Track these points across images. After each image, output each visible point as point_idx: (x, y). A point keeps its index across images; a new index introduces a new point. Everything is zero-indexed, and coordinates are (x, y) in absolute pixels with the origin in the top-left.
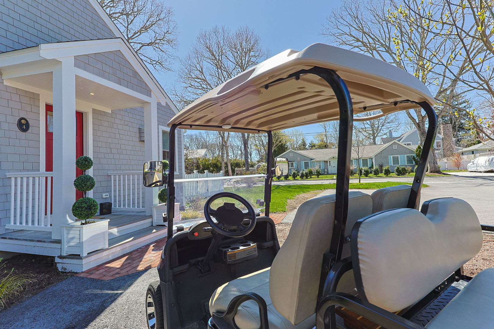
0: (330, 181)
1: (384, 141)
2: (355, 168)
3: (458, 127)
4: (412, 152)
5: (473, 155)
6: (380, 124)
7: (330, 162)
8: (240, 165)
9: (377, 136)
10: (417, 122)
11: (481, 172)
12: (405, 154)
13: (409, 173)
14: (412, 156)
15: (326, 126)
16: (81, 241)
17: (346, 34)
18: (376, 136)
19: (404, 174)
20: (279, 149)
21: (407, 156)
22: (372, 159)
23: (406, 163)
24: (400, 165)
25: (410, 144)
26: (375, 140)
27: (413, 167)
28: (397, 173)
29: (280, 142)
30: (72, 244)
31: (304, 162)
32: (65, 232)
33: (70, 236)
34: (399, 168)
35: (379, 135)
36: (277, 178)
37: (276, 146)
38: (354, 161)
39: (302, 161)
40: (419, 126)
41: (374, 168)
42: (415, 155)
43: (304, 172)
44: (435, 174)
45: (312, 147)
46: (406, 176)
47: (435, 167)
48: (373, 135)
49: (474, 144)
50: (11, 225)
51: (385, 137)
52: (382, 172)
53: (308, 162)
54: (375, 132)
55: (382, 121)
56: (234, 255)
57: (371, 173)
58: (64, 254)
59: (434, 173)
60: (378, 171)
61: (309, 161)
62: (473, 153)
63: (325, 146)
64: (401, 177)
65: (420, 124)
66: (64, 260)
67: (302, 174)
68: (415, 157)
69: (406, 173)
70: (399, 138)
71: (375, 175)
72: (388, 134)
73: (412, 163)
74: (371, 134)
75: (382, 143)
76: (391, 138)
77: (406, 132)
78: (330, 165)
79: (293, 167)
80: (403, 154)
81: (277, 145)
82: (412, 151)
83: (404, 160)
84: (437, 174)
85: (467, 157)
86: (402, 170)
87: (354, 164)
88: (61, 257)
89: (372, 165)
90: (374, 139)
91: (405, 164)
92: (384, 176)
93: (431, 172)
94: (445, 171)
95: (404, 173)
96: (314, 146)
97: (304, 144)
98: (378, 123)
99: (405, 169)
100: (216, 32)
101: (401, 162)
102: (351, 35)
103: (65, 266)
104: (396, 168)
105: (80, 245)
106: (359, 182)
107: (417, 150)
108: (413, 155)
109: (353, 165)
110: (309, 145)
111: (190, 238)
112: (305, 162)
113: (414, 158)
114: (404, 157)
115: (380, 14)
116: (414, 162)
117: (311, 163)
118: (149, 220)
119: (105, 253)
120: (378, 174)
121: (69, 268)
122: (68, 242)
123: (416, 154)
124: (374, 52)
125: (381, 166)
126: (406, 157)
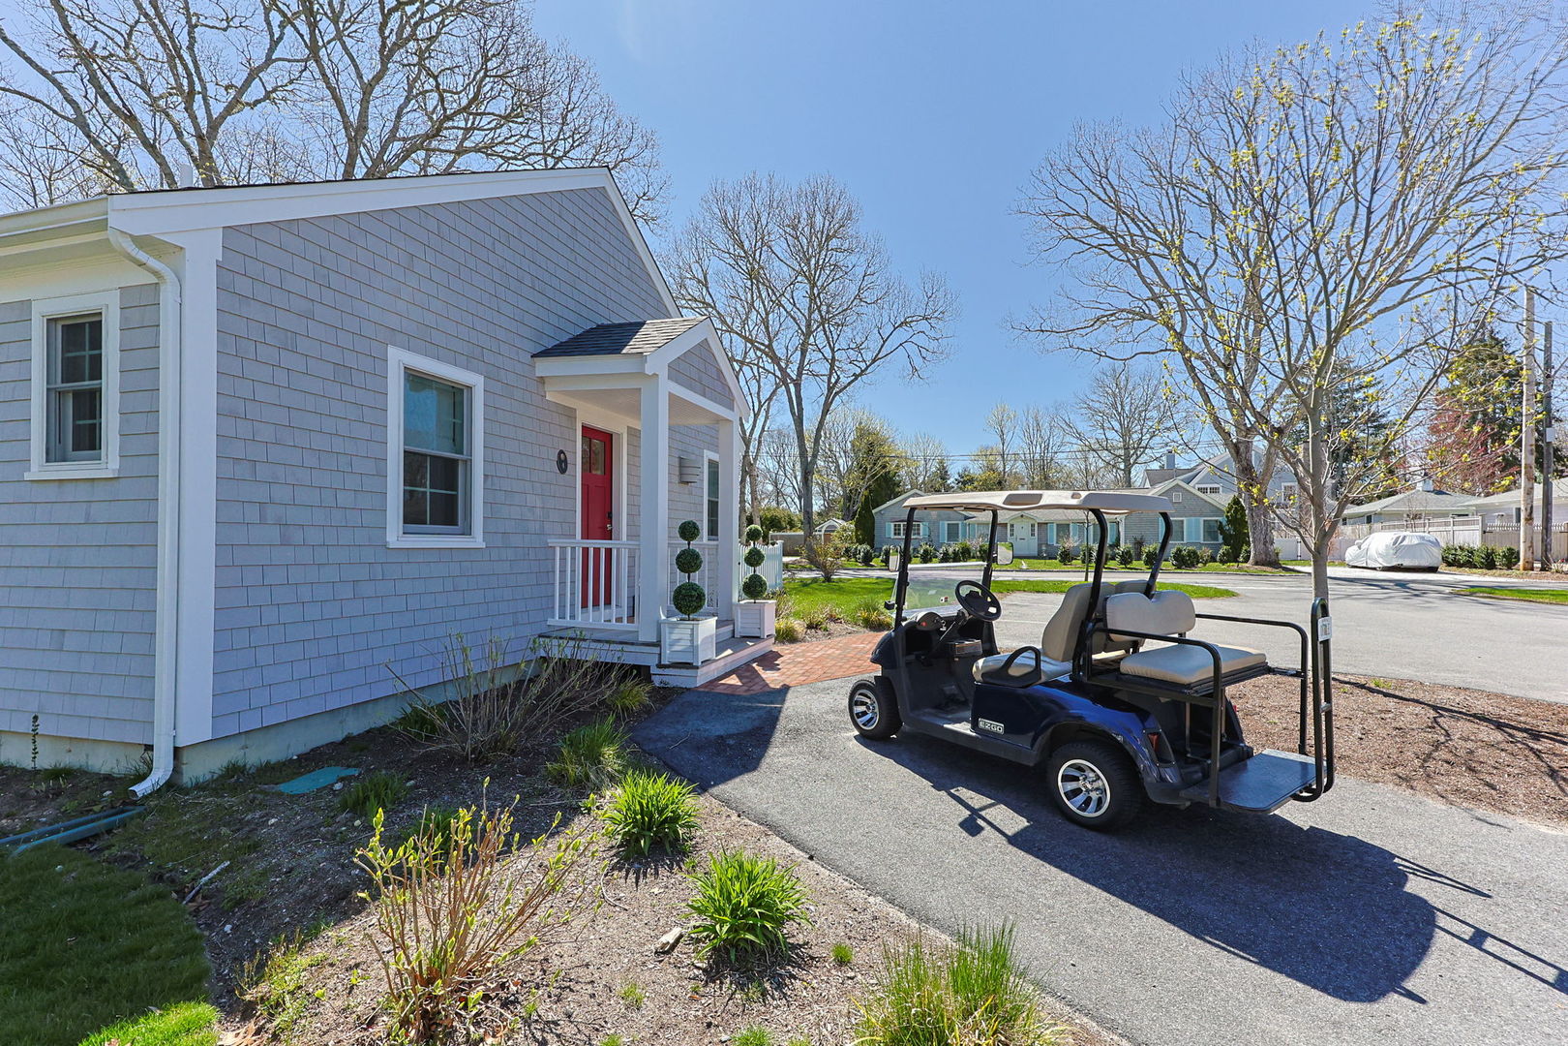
0: (1014, 574)
1: (1154, 478)
2: (1076, 545)
3: (1345, 450)
4: (1217, 511)
5: (1368, 526)
6: (1145, 430)
7: (1012, 526)
8: (780, 522)
9: (1135, 463)
10: (1234, 441)
11: (1375, 569)
12: (1201, 516)
13: (1205, 564)
14: (1217, 521)
15: (1005, 432)
16: (695, 644)
17: (1078, 214)
18: (1132, 461)
19: (1191, 565)
20: (879, 485)
21: (1205, 521)
22: (1118, 523)
23: (1202, 537)
24: (1185, 542)
25: (1214, 490)
26: (1130, 473)
27: (1217, 548)
28: (1174, 562)
29: (884, 467)
30: (676, 648)
31: (946, 523)
32: (667, 630)
33: (674, 637)
34: (1181, 551)
35: (1140, 460)
36: (882, 561)
37: (873, 476)
38: (1074, 527)
39: (943, 520)
40: (1238, 452)
41: (1123, 547)
42: (1223, 519)
43: (951, 550)
44: (1264, 568)
45: (964, 483)
46: (1196, 570)
47: (1267, 553)
48: (1124, 461)
49: (1379, 497)
50: (555, 621)
51: (1155, 466)
52: (1139, 559)
53: (958, 524)
54: (1132, 452)
55: (1151, 424)
56: (962, 648)
57: (1113, 559)
58: (665, 662)
59: (1263, 565)
60: (1130, 556)
61: (960, 522)
62: (1369, 520)
63: (1000, 483)
64: (1184, 571)
65: (1240, 445)
66: (666, 670)
67: (944, 554)
68: (1224, 523)
69: (1198, 562)
70: (1191, 475)
71: (1121, 564)
72: (1164, 458)
73: (1217, 539)
74: (1119, 456)
75: (1148, 485)
76: (1169, 471)
77: (1212, 456)
78: (1012, 535)
79: (919, 534)
80: (1195, 516)
81: (875, 475)
82: (1218, 508)
83: (1198, 532)
84: (1269, 569)
85: (1353, 532)
86: (1189, 556)
87: (1074, 535)
88: (660, 666)
89: (1118, 539)
90: (1128, 471)
91: (1199, 539)
92: (1144, 567)
93: (1257, 563)
94: (1294, 562)
95: (1192, 563)
96: (971, 481)
97: (943, 474)
98: (1142, 429)
99: (1195, 553)
100: (752, 188)
101: (1188, 535)
102: (1089, 218)
103: (665, 679)
104: (1174, 550)
105: (693, 649)
106: (1084, 579)
107: (1230, 509)
108: (1220, 519)
109: (1071, 539)
110: (957, 477)
111: (919, 628)
112: (948, 524)
113: (1221, 526)
114: (1198, 522)
115: (1163, 164)
116: (1220, 537)
117: (964, 525)
118: (731, 627)
119: (713, 666)
120: (1131, 562)
121: (673, 682)
122: (671, 645)
123: (1227, 517)
124: (1143, 261)
125: (1139, 544)
126: (1202, 523)
